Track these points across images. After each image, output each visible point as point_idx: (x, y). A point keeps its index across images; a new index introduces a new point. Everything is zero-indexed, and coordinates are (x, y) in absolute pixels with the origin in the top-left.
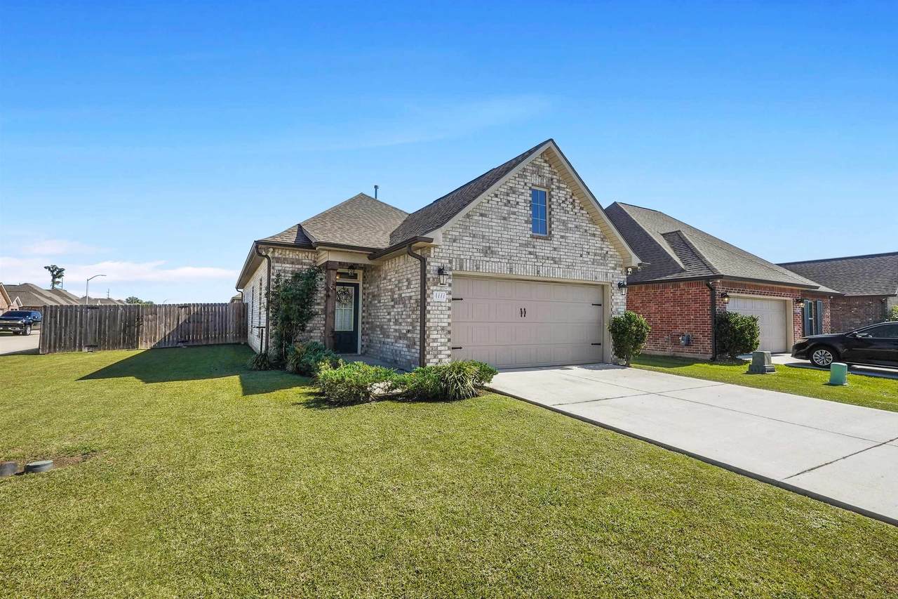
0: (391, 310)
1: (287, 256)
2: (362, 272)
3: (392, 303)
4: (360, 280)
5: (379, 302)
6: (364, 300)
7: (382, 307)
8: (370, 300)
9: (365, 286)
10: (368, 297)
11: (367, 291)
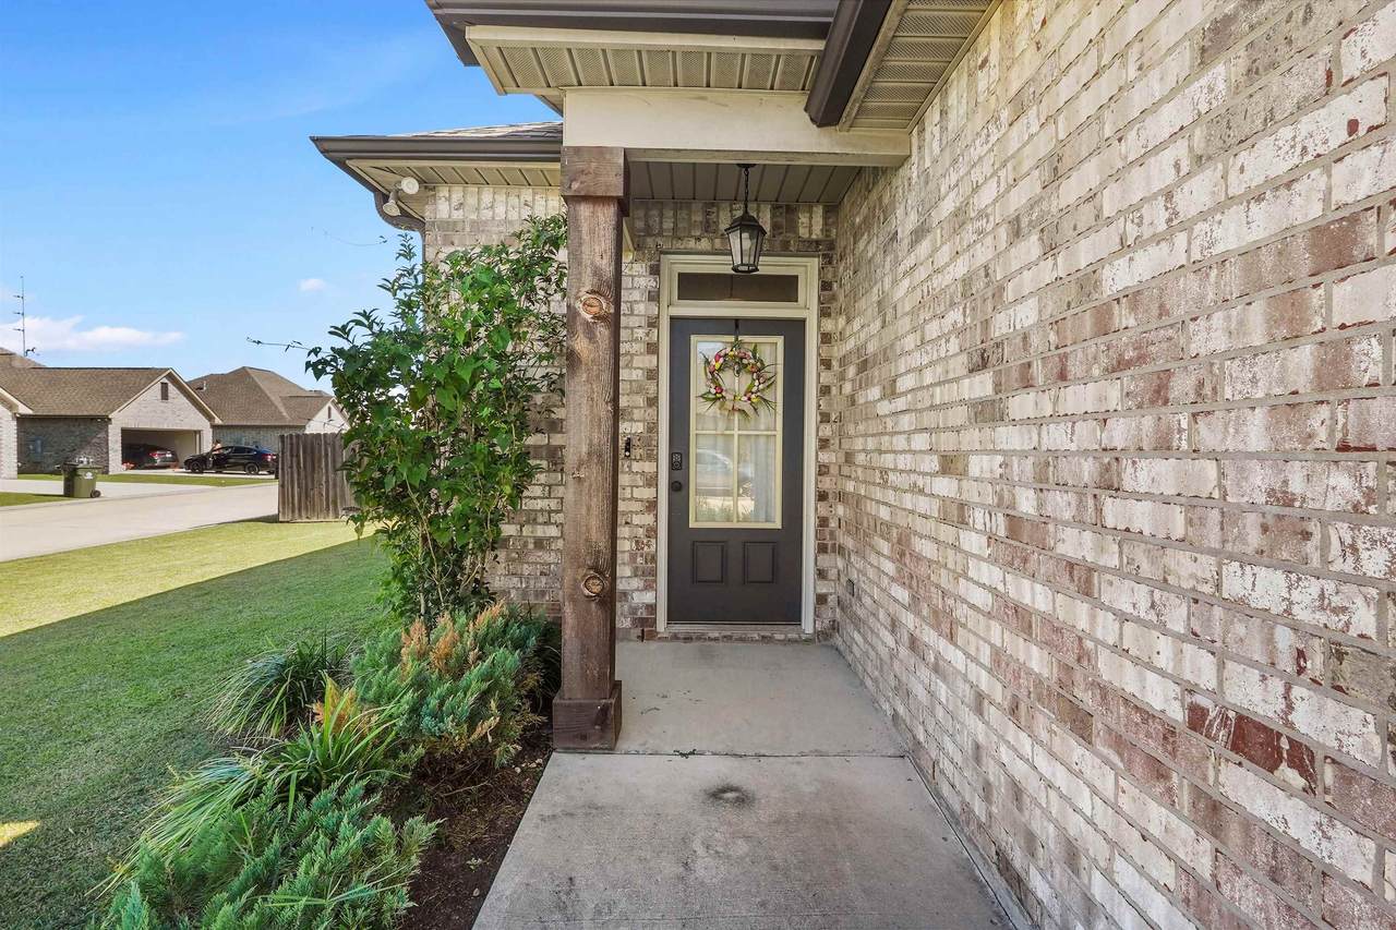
0: (972, 438)
1: (487, 214)
2: (814, 263)
3: (982, 386)
4: (806, 306)
5: (891, 392)
6: (825, 391)
7: (906, 422)
8: (847, 388)
9: (828, 325)
10: (842, 377)
11: (838, 350)
